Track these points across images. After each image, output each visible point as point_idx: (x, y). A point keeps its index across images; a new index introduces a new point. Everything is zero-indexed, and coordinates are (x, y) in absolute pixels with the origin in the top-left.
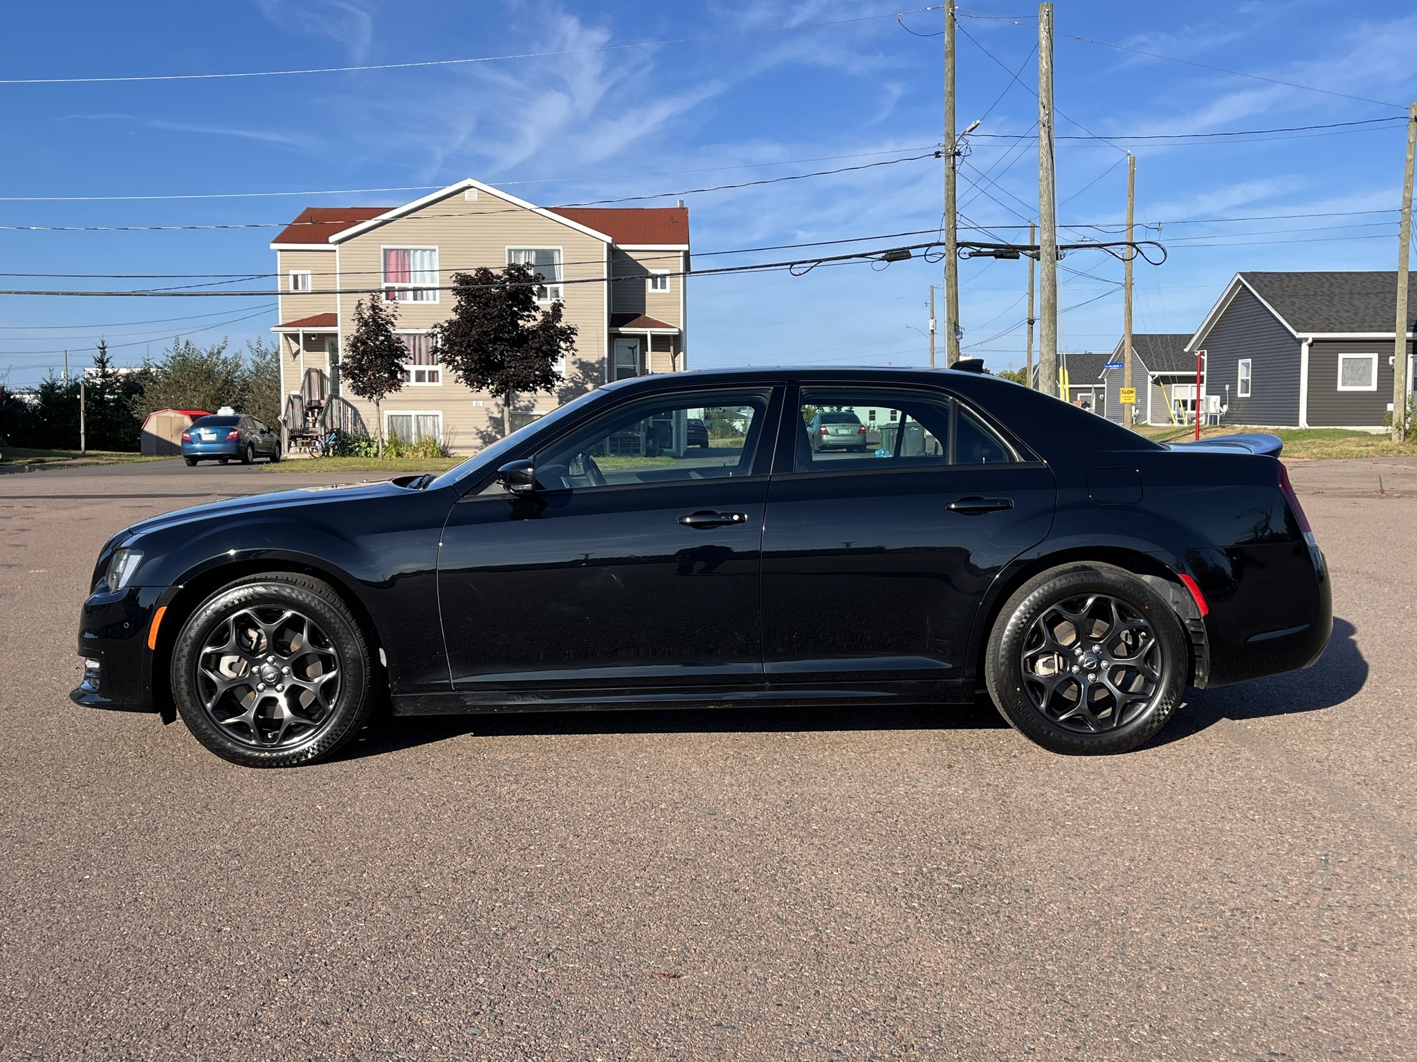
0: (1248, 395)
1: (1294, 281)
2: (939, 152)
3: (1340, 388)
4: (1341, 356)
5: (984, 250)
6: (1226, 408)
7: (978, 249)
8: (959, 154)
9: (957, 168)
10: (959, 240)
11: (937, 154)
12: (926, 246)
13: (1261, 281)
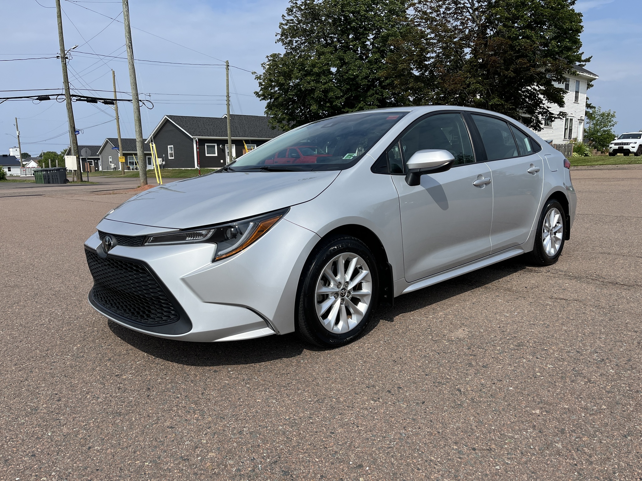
0: (173, 158)
1: (185, 119)
2: (59, 57)
3: (207, 155)
4: (206, 144)
5: (82, 98)
6: (164, 162)
7: (80, 98)
8: (67, 58)
9: (67, 64)
10: (71, 94)
11: (58, 57)
12: (56, 95)
13: (174, 119)
